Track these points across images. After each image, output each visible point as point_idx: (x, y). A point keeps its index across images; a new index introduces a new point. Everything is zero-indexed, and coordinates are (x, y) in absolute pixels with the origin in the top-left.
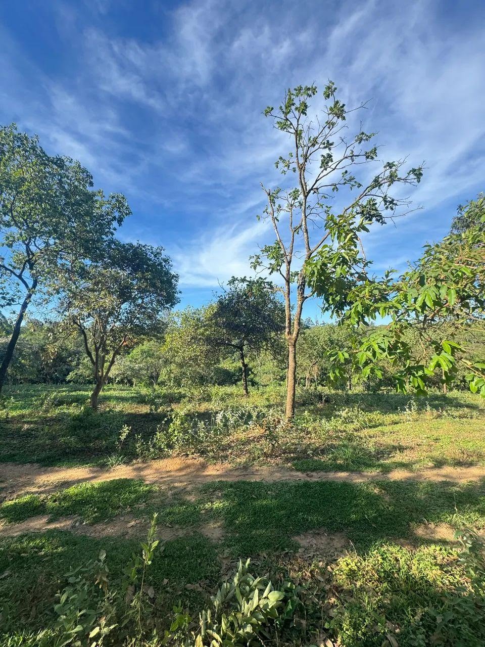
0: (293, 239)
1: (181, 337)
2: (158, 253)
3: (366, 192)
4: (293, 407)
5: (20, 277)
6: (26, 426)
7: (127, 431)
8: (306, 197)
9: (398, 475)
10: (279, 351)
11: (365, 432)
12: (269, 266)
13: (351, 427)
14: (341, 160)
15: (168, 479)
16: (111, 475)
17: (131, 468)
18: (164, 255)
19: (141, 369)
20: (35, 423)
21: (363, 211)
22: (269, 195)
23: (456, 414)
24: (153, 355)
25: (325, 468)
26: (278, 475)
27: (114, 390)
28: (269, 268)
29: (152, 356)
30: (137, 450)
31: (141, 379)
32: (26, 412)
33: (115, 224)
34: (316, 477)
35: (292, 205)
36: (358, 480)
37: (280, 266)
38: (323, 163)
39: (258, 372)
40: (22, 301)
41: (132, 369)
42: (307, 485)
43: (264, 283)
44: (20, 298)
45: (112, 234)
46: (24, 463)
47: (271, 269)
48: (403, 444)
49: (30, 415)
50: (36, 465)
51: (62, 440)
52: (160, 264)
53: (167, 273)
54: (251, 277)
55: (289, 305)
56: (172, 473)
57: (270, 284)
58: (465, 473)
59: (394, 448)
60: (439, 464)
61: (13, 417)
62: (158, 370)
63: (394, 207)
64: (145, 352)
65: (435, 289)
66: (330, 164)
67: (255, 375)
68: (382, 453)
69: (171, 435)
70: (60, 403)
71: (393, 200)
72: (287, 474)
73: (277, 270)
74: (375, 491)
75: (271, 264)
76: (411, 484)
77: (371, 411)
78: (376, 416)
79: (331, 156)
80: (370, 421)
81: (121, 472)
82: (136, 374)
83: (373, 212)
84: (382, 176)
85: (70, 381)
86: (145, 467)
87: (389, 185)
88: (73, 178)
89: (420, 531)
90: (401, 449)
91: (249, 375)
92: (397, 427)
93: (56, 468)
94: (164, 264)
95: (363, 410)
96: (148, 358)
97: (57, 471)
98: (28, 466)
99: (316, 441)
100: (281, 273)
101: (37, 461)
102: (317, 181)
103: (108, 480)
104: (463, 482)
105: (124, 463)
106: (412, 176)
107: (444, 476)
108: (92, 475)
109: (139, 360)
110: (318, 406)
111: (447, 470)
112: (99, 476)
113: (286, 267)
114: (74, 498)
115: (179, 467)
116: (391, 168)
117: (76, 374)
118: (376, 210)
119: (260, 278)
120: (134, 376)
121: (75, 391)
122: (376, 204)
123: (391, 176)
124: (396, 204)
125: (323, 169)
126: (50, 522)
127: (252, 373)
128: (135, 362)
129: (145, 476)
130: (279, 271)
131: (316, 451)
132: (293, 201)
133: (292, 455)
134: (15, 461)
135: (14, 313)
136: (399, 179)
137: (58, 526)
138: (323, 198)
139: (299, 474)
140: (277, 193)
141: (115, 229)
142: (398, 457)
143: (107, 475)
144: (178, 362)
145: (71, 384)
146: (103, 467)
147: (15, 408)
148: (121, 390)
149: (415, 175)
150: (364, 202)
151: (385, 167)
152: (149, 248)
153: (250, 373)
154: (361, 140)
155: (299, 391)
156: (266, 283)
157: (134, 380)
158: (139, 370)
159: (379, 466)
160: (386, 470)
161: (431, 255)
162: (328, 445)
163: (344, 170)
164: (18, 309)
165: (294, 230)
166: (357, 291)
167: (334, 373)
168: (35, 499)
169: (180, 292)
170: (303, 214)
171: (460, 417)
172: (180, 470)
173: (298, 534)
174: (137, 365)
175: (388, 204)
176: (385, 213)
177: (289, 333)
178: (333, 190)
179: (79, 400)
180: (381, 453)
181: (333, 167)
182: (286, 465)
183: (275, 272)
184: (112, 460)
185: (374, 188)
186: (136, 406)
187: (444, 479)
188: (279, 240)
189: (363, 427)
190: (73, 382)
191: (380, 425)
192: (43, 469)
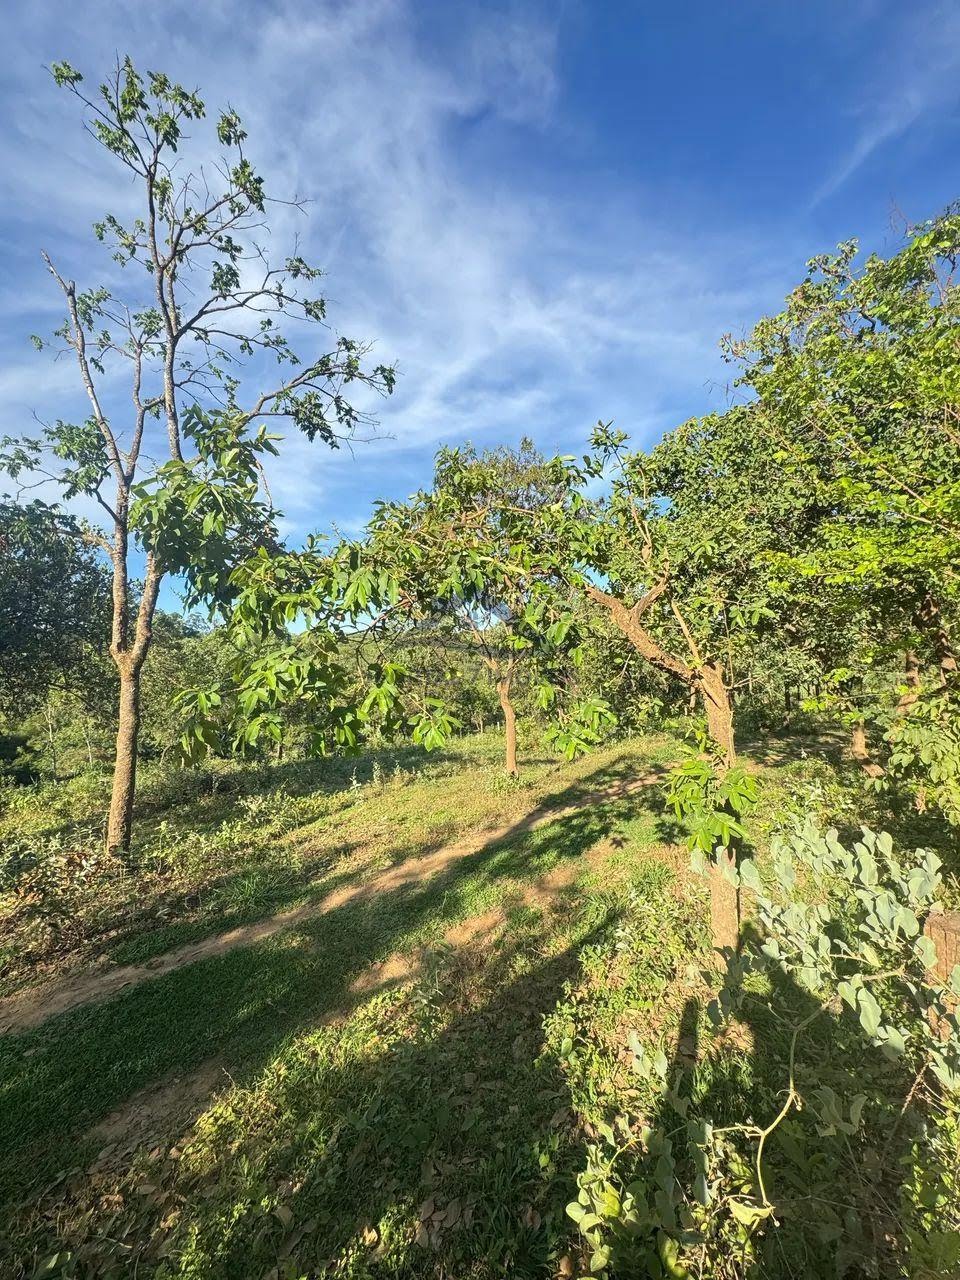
0: (142, 427)
3: (305, 377)
4: (128, 818)
8: (175, 340)
9: (337, 899)
10: (100, 690)
11: (292, 836)
12: (62, 476)
13: (265, 832)
14: (257, 294)
21: (297, 411)
22: (71, 293)
23: (433, 772)
25: (195, 935)
26: (65, 996)
28: (64, 481)
34: (170, 963)
35: (140, 346)
36: (262, 934)
37: (99, 483)
38: (217, 280)
39: (44, 746)
42: (144, 990)
43: (52, 517)
47: (68, 486)
48: (352, 840)
54: (6, 496)
55: (125, 578)
57: (68, 521)
58: (430, 863)
59: (338, 851)
60: (399, 857)
63: (352, 422)
65: (371, 577)
66: (233, 289)
67: (37, 755)
68: (317, 866)
71: (351, 410)
72: (95, 983)
73: (89, 491)
74: (294, 944)
75: (68, 471)
76: (355, 908)
77: (306, 794)
78: (314, 801)
79: (235, 274)
80: (304, 812)
83: (316, 420)
84: (332, 357)
87: (346, 381)
89: (359, 984)
90: (348, 850)
91: (18, 755)
92: (347, 814)
95: (292, 794)
99: (181, 882)
100: (100, 500)
102: (202, 313)
104: (427, 876)
106: (379, 378)
107: (403, 877)
110: (202, 803)
111: (411, 864)
113: (117, 489)
116: (348, 349)
118: (322, 418)
119: (37, 502)
122: (320, 405)
123: (349, 365)
124: (355, 419)
125: (217, 293)
127: (29, 750)
130: (94, 494)
131: (178, 905)
132: (145, 336)
133: (113, 933)
136: (362, 377)
138: (221, 358)
139: (129, 971)
140: (98, 300)
142: (343, 866)
149: (385, 377)
150: (300, 394)
151: (339, 343)
153: (19, 749)
154: (296, 272)
155: (141, 780)
156: (59, 517)
159: (306, 894)
160: (320, 895)
161: (383, 518)
162: (210, 882)
163: (264, 317)
165: (144, 405)
166: (250, 568)
167: (192, 734)
170: (166, 376)
171: (438, 777)
173: (104, 1115)
175: (342, 413)
176: (337, 429)
177: (124, 646)
178: (242, 347)
180: (314, 868)
181: (241, 298)
182: (92, 964)
183: (81, 495)
185: (319, 374)
187: (403, 882)
188: (97, 415)
189: (288, 826)
191: (322, 815)
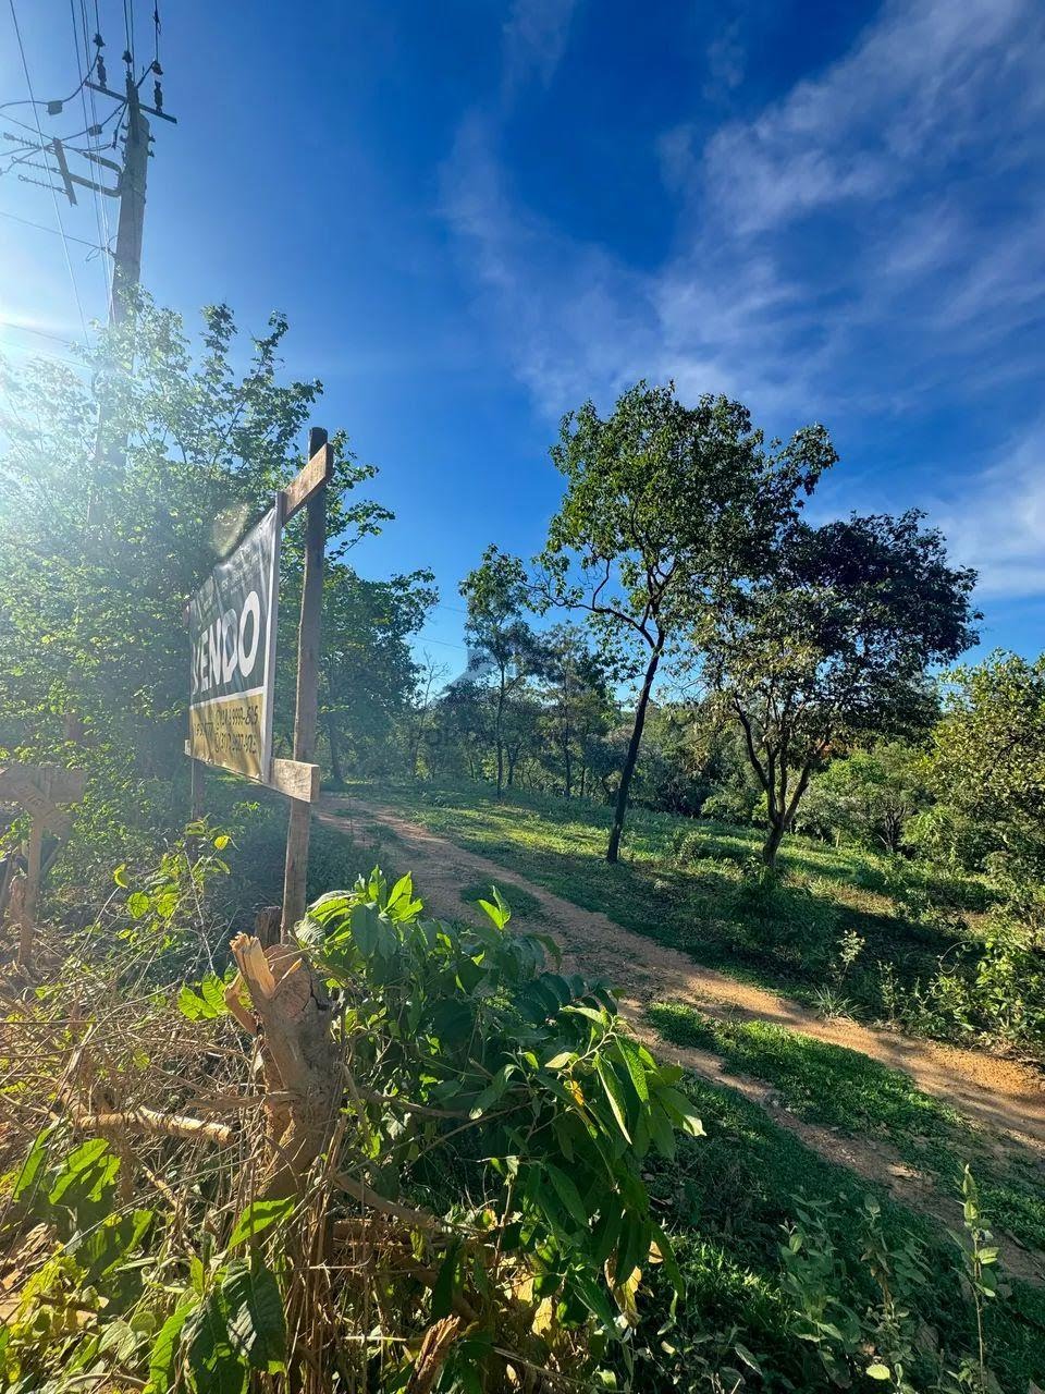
1: (973, 736)
2: (907, 528)
5: (642, 629)
6: (659, 883)
7: (857, 947)
15: (989, 1108)
16: (826, 1031)
17: (874, 1035)
18: (924, 528)
19: (852, 808)
20: (670, 879)
24: (883, 777)
27: (798, 846)
29: (879, 779)
30: (886, 999)
31: (854, 832)
32: (656, 857)
33: (800, 491)
40: (646, 669)
41: (832, 806)
44: (642, 664)
45: (795, 515)
46: (668, 945)
49: (661, 864)
50: (686, 957)
51: (720, 923)
52: (912, 554)
53: (937, 571)
56: (994, 1098)
61: (638, 862)
62: (896, 815)
64: (861, 769)
69: (984, 995)
70: (702, 853)
81: (847, 1034)
82: (842, 817)
85: (707, 816)
86: (912, 1049)
88: (715, 430)
93: (718, 974)
94: (920, 551)
96: (869, 784)
97: (719, 980)
98: (673, 953)
101: (689, 950)
103: (824, 1040)
105: (856, 1018)
108: (784, 1015)
109: (847, 787)
112: (801, 1024)
114: (762, 1047)
115: (1018, 1091)
117: (717, 802)
120: (835, 823)
121: (723, 835)
126: (725, 1071)
128: (838, 790)
129: (915, 1071)
134: (654, 937)
135: (635, 689)
137: (740, 1086)
141: (800, 504)
143: (819, 1028)
144: (967, 802)
145: (712, 820)
146: (807, 1008)
147: (638, 848)
148: (812, 849)
152: (881, 521)
157: (836, 832)
158: (847, 811)
164: (640, 682)
168: (695, 1017)
169: (979, 616)
172: (1023, 1100)
174: (842, 799)
179: (738, 856)
184: (825, 999)
186: (855, 892)
190: (715, 817)
192: (697, 967)
